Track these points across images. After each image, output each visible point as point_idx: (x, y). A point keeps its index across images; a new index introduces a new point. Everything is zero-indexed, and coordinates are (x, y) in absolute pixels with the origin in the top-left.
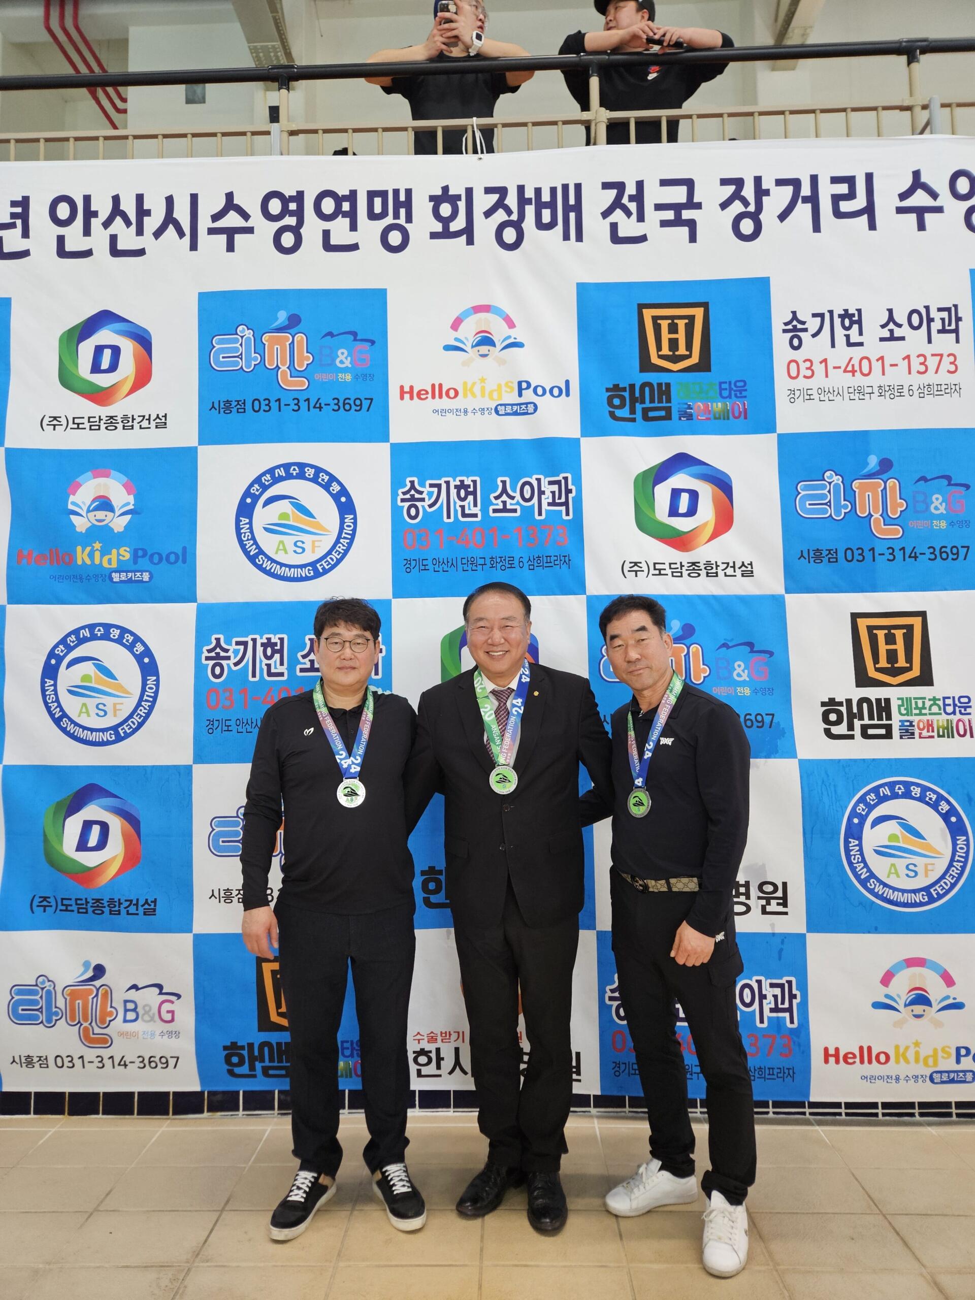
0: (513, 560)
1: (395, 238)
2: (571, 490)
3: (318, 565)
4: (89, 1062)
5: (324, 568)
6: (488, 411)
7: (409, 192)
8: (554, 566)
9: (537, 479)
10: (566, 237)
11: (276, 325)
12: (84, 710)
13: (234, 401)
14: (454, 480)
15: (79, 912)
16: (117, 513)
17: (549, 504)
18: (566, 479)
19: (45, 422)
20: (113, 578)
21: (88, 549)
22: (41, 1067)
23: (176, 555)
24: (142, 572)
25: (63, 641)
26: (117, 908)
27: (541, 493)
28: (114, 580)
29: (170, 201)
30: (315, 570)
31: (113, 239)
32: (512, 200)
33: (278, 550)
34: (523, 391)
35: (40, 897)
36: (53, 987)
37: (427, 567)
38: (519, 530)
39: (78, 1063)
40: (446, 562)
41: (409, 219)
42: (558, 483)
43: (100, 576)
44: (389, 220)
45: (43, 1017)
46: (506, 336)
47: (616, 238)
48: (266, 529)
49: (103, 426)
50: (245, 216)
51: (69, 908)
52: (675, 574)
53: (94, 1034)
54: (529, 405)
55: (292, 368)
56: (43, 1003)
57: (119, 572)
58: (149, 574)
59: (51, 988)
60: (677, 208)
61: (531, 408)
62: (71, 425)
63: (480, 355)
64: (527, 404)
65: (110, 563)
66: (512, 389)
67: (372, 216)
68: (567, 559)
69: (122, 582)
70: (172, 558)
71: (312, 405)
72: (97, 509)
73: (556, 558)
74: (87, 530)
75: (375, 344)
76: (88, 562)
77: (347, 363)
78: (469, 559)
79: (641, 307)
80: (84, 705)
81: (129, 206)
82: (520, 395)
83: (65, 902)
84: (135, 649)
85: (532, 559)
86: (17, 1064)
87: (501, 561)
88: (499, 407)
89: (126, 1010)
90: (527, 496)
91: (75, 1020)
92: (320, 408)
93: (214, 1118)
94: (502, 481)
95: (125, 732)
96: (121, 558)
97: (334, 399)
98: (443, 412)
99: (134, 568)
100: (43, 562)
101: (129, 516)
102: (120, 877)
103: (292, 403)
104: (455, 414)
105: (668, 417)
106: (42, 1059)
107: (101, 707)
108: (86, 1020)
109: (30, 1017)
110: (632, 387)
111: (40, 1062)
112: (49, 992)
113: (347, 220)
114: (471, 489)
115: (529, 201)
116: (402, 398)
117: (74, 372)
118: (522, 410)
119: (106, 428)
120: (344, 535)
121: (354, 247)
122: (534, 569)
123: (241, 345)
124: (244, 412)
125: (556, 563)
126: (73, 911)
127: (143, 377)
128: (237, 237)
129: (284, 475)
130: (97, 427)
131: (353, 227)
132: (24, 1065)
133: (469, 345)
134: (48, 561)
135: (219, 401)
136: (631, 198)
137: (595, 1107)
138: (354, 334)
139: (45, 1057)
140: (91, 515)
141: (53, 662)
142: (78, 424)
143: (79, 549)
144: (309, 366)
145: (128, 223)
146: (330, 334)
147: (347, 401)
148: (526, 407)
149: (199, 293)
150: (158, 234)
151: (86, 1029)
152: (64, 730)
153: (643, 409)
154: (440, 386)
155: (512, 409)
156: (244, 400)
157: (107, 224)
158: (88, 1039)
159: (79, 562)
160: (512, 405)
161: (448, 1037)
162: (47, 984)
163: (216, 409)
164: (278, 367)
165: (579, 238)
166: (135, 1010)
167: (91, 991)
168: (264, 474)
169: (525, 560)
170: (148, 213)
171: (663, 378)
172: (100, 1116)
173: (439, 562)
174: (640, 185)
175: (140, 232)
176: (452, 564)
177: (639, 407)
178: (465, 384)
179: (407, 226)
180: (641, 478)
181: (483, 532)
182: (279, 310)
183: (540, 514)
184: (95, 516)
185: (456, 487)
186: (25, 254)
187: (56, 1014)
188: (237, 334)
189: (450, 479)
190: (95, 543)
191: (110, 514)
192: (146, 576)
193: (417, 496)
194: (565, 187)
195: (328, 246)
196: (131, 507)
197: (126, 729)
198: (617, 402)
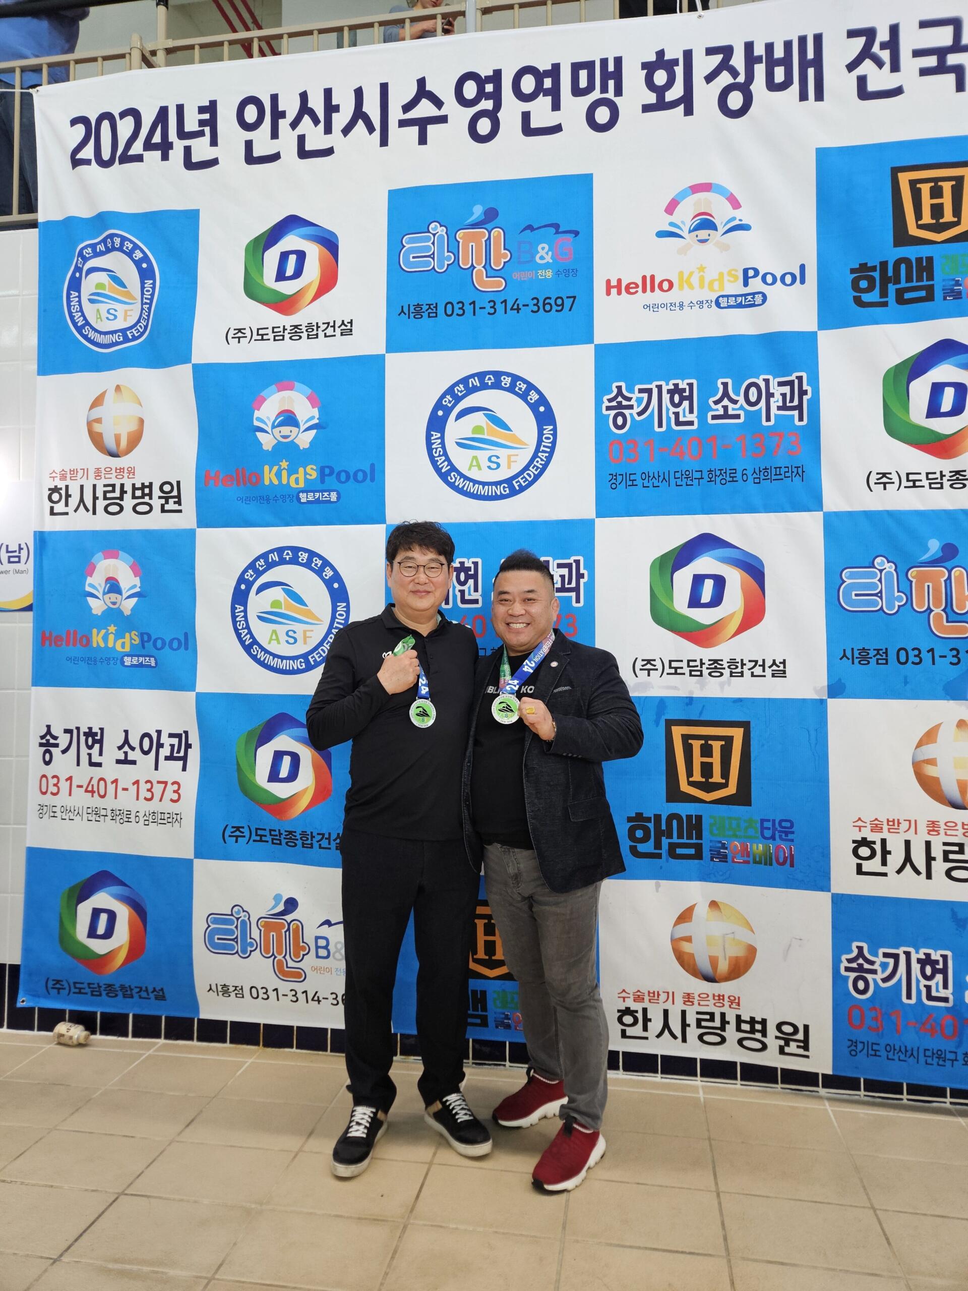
0: (735, 473)
1: (602, 115)
2: (807, 391)
3: (514, 482)
4: (283, 995)
5: (520, 486)
6: (707, 304)
7: (618, 61)
8: (784, 479)
9: (764, 380)
10: (803, 97)
11: (471, 220)
12: (274, 637)
13: (425, 305)
14: (667, 384)
15: (273, 843)
16: (302, 428)
17: (779, 408)
18: (800, 379)
19: (230, 335)
20: (300, 499)
21: (275, 468)
22: (236, 997)
23: (364, 473)
24: (329, 491)
25: (252, 566)
26: (309, 842)
27: (770, 395)
28: (302, 501)
29: (359, 93)
30: (511, 487)
31: (301, 139)
32: (738, 61)
33: (471, 466)
34: (750, 280)
35: (233, 827)
36: (247, 917)
37: (635, 483)
38: (742, 438)
39: (273, 995)
40: (656, 476)
41: (619, 92)
42: (791, 383)
43: (287, 496)
44: (596, 95)
45: (238, 947)
46: (731, 217)
47: (864, 93)
48: (458, 444)
49: (287, 336)
50: (438, 103)
51: (264, 838)
52: (933, 486)
53: (287, 967)
54: (756, 296)
55: (488, 267)
56: (238, 933)
57: (307, 492)
58: (337, 494)
59: (246, 919)
60: (941, 53)
61: (758, 299)
62: (255, 337)
63: (699, 241)
64: (754, 294)
65: (297, 483)
66: (736, 278)
67: (577, 91)
68: (800, 470)
69: (309, 502)
70: (360, 476)
71: (509, 307)
72: (281, 424)
73: (787, 470)
74: (274, 447)
75: (580, 235)
76: (276, 482)
77: (548, 259)
78: (683, 473)
79: (895, 171)
80: (274, 632)
81: (317, 104)
82: (746, 284)
83: (260, 832)
84: (324, 573)
85: (757, 471)
86: (214, 992)
87: (721, 474)
88: (721, 299)
89: (317, 947)
90: (753, 398)
91: (269, 953)
92: (518, 309)
93: (408, 1062)
94: (722, 383)
95: (315, 661)
96: (308, 476)
97: (533, 299)
98: (654, 307)
99: (321, 487)
100: (229, 483)
101: (315, 431)
102: (310, 810)
103: (488, 306)
104: (669, 309)
105: (930, 297)
106: (238, 988)
107: (291, 634)
108: (280, 953)
109: (225, 947)
110: (884, 265)
111: (236, 992)
112: (244, 922)
113: (549, 99)
114: (687, 394)
115: (759, 60)
116: (608, 293)
117: (259, 282)
118: (747, 302)
119: (291, 338)
120: (542, 448)
121: (557, 129)
122: (759, 483)
123: (433, 243)
124: (436, 316)
125: (787, 475)
126: (267, 842)
127: (328, 282)
128: (430, 128)
129: (478, 385)
130: (281, 338)
131: (556, 106)
132: (220, 994)
133: (686, 229)
134: (235, 483)
135: (409, 305)
136: (883, 46)
137: (824, 1086)
138: (556, 226)
139: (240, 987)
140: (276, 430)
141: (243, 587)
142: (262, 335)
143: (267, 468)
144: (506, 264)
145: (316, 121)
146: (530, 228)
147: (547, 301)
148: (753, 298)
149: (390, 191)
150: (346, 131)
151: (280, 962)
152: (254, 658)
153: (897, 290)
154: (653, 278)
155: (736, 301)
156: (436, 304)
157: (294, 125)
158: (282, 972)
159: (267, 482)
160: (736, 296)
161: (656, 997)
162: (242, 914)
163: (405, 314)
164: (473, 267)
165: (819, 96)
166: (326, 947)
167: (283, 926)
168: (456, 384)
169: (749, 472)
170: (337, 109)
171: (923, 251)
172: (294, 1050)
173: (649, 477)
174: (894, 30)
175: (328, 130)
176: (664, 478)
177: (892, 288)
178: (681, 274)
179: (617, 100)
180: (892, 373)
181: (700, 442)
182: (475, 205)
183: (768, 419)
184: (280, 432)
185: (669, 391)
186: (214, 162)
187: (251, 945)
188: (429, 232)
189: (663, 383)
190: (282, 462)
191: (295, 430)
192: (334, 497)
193: (625, 403)
194: (803, 40)
195: (528, 130)
196: (316, 421)
197: (316, 657)
198: (864, 284)
